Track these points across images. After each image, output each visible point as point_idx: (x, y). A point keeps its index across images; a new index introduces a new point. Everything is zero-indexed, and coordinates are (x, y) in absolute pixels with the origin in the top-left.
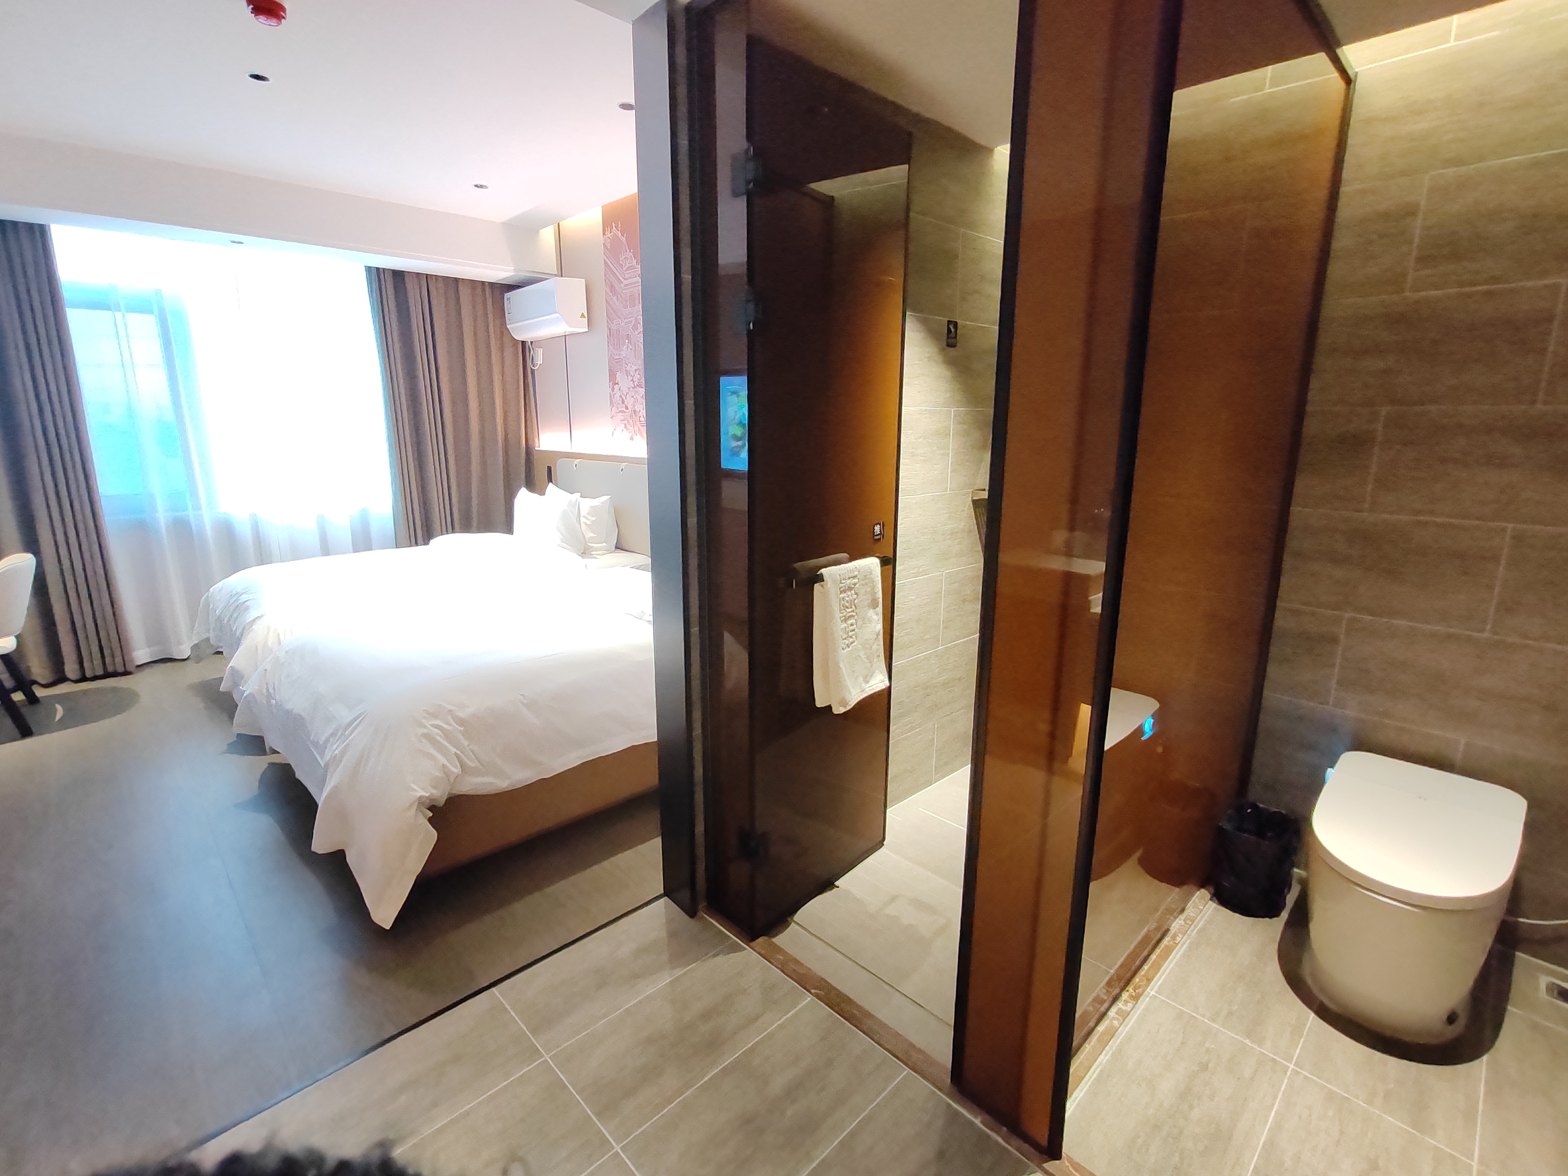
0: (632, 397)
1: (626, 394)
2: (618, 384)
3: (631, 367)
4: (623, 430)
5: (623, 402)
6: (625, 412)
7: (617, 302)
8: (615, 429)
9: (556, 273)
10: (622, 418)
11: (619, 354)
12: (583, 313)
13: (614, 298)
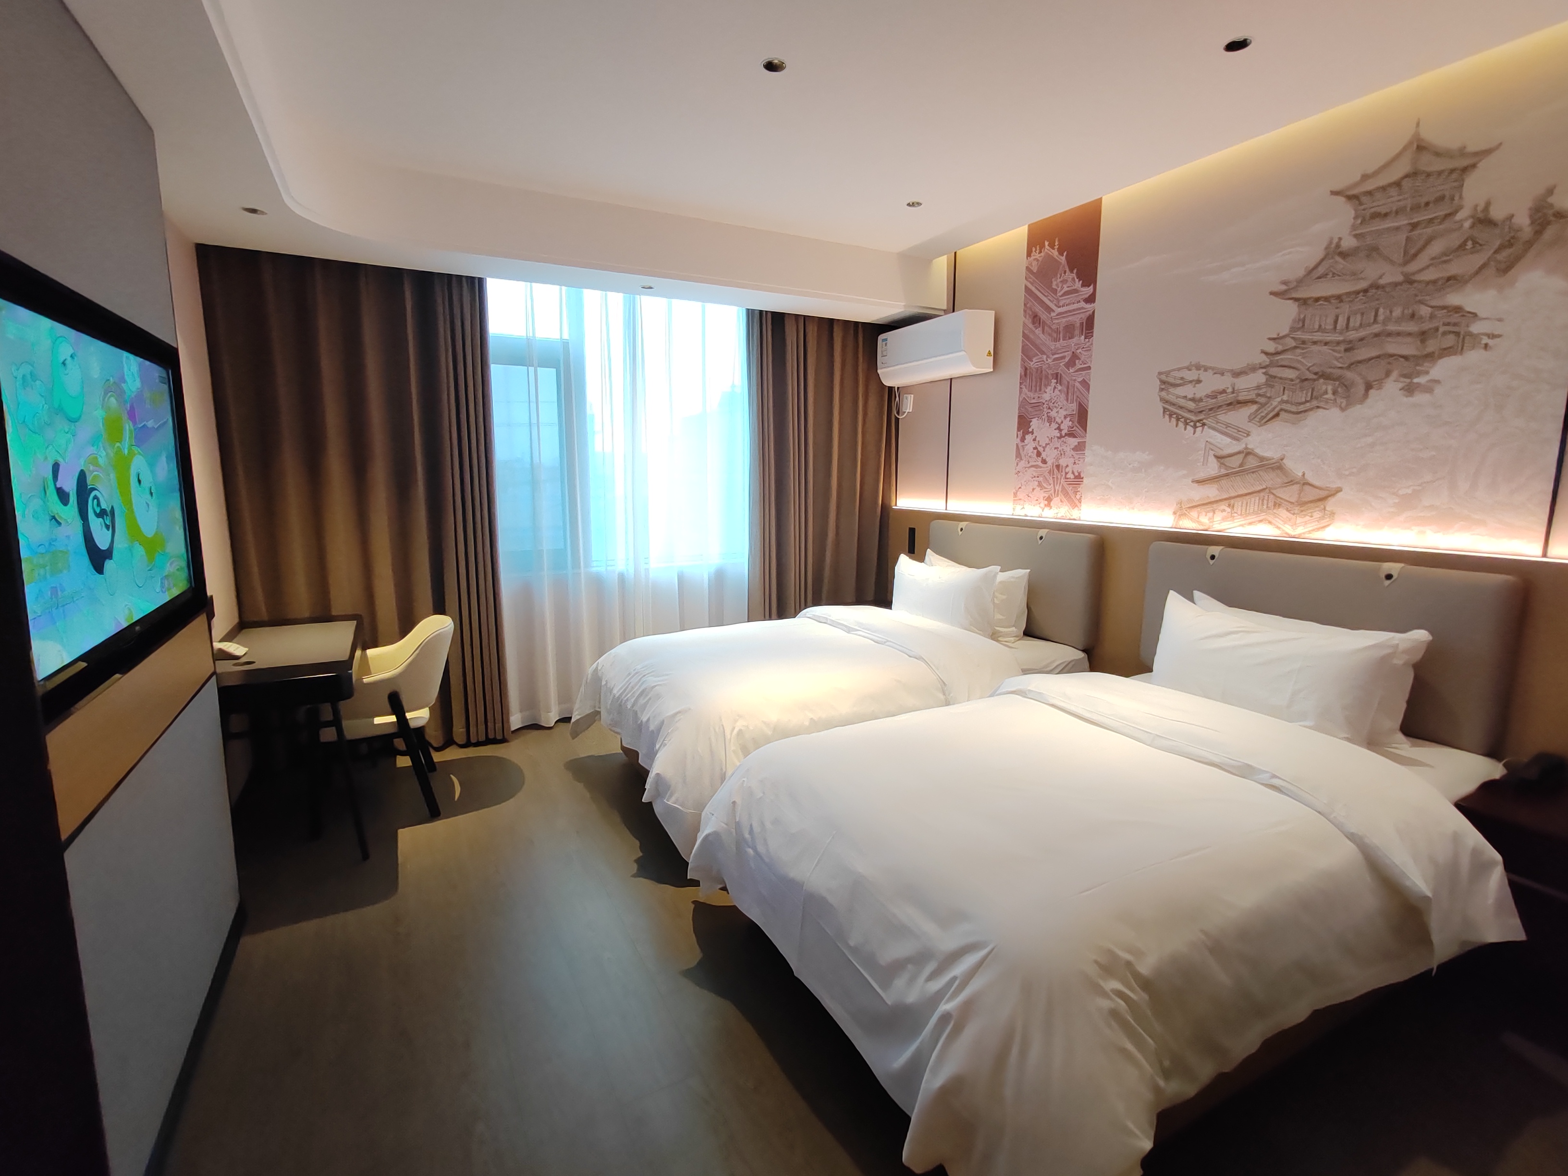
0: (1055, 448)
1: (1044, 445)
2: (1032, 433)
3: (1058, 412)
4: (1033, 489)
5: (1039, 454)
6: (1041, 467)
7: (1041, 336)
8: (1020, 488)
9: (945, 307)
10: (1035, 474)
11: (1039, 397)
12: (989, 351)
13: (1038, 331)
